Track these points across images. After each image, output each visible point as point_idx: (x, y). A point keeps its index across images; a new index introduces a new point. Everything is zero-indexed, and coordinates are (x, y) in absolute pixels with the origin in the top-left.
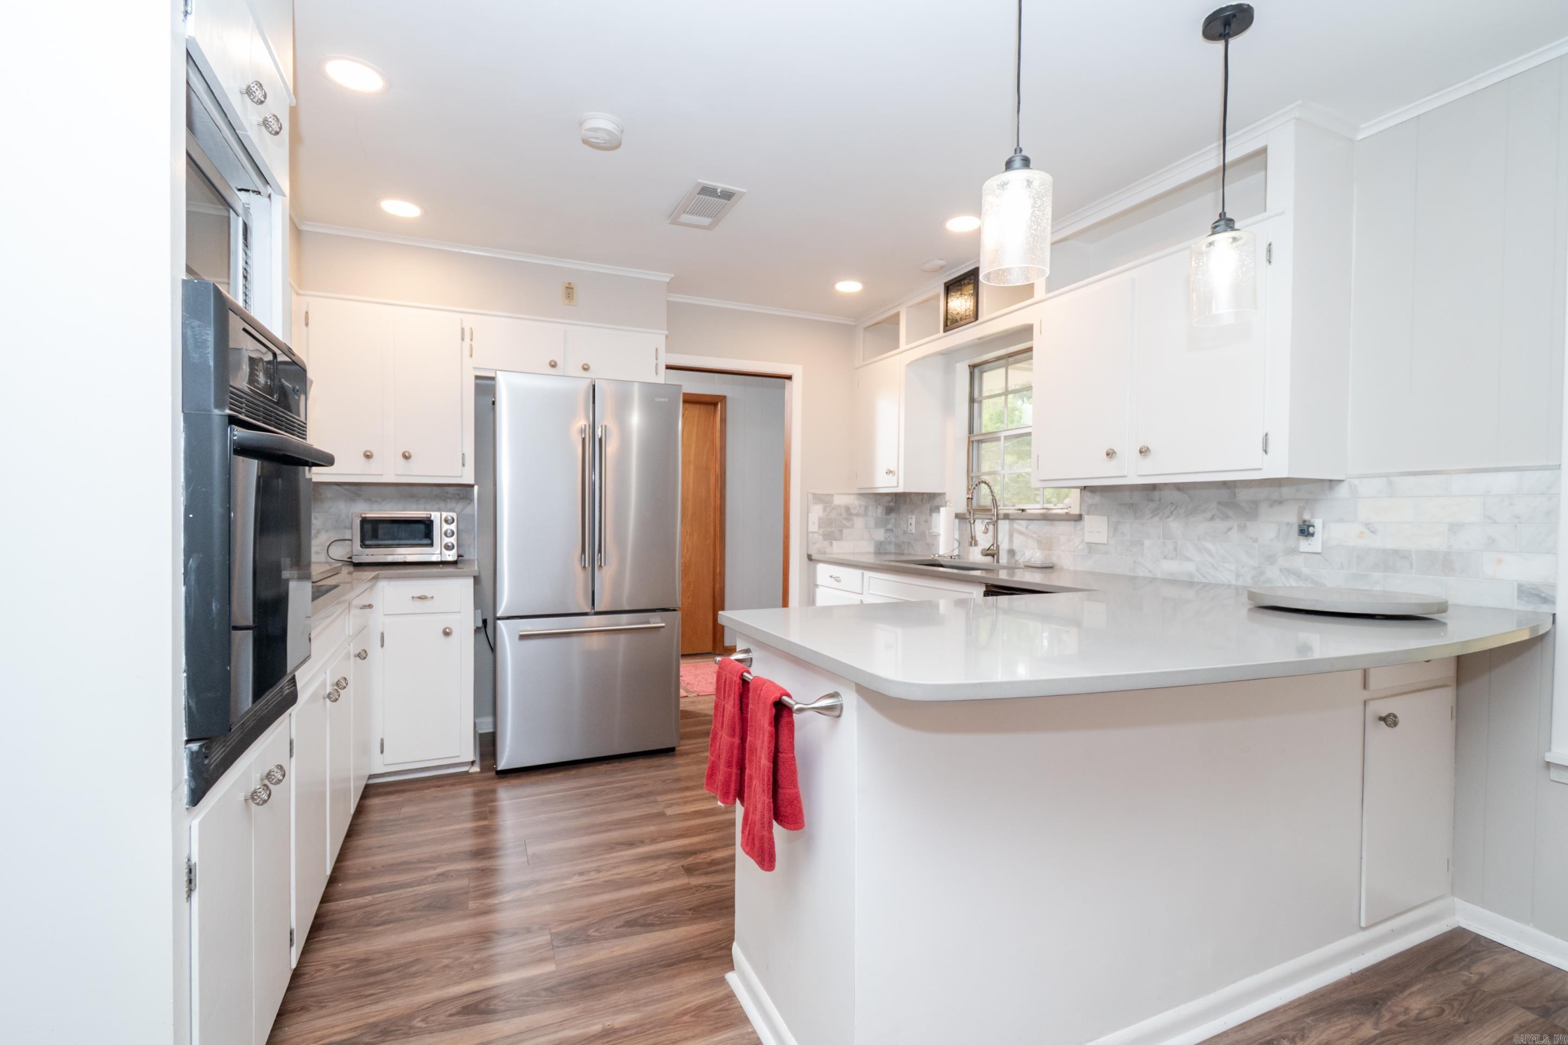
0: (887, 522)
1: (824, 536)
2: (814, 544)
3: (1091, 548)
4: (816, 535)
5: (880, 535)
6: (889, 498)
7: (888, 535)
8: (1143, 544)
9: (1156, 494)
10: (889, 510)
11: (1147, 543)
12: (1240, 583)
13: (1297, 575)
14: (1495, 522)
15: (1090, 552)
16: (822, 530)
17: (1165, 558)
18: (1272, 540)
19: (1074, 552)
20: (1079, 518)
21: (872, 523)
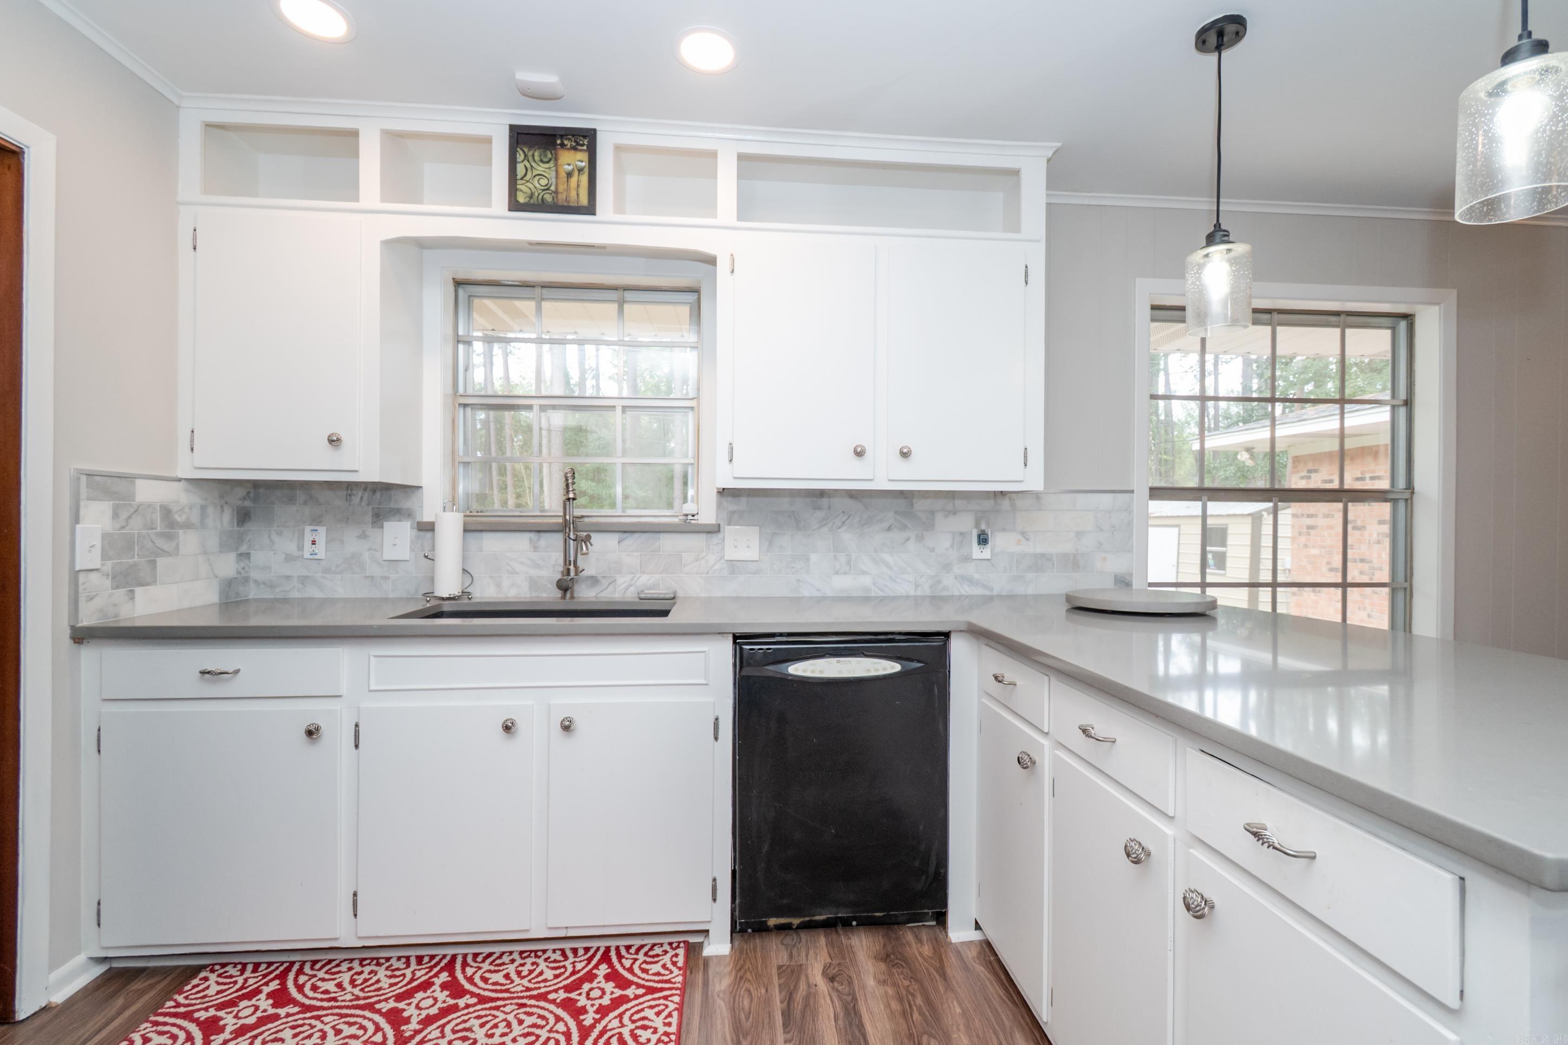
0: (240, 539)
1: (114, 578)
2: (91, 599)
3: (734, 567)
4: (94, 577)
5: (227, 566)
6: (241, 492)
7: (242, 565)
8: (808, 559)
9: (825, 502)
10: (243, 517)
11: (814, 557)
12: (919, 593)
13: (970, 581)
14: (1102, 530)
15: (733, 573)
16: (109, 564)
17: (837, 573)
18: (948, 549)
19: (708, 573)
20: (714, 530)
21: (213, 542)
